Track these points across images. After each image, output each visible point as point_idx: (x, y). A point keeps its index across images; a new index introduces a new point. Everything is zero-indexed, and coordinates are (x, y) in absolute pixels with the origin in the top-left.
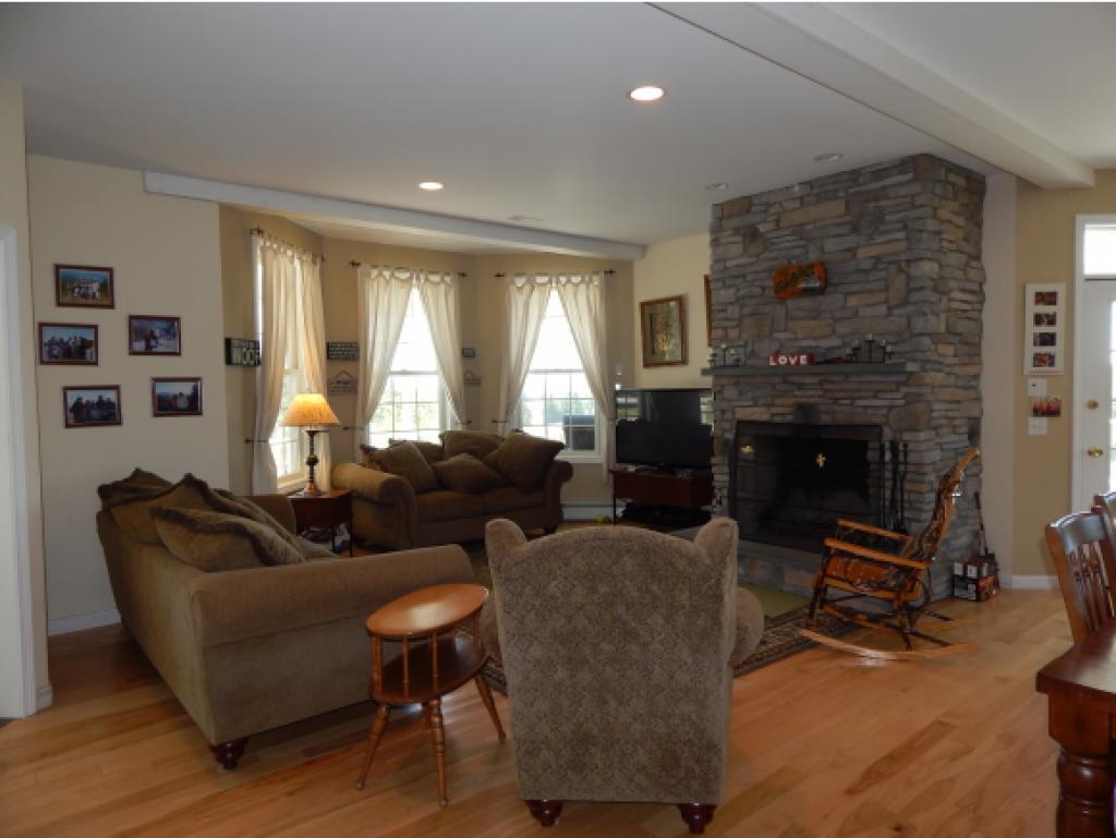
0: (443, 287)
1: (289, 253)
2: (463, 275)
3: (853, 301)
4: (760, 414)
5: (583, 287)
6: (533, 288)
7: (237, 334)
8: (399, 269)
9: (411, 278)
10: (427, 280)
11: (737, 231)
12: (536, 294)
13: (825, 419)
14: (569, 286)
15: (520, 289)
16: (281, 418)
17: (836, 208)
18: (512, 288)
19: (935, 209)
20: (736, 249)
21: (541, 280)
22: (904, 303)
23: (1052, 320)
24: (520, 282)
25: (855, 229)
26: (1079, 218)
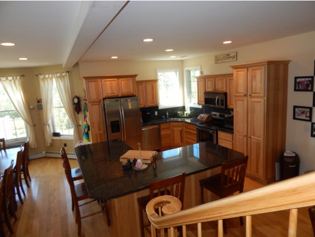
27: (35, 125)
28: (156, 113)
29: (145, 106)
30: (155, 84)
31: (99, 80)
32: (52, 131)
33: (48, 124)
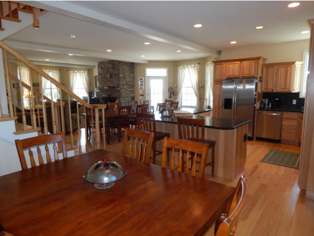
0: (56, 73)
1: (24, 68)
2: (60, 70)
3: (113, 79)
4: (104, 96)
5: (84, 73)
6: (74, 73)
7: (15, 83)
8: (47, 69)
9: (49, 71)
10: (53, 71)
11: (101, 67)
12: (75, 74)
13: (111, 96)
14: (81, 73)
15: (72, 73)
16: (24, 97)
17: (110, 65)
18: (70, 73)
19: (122, 67)
20: (101, 70)
21: (76, 71)
22: (118, 80)
23: (142, 82)
24: (72, 72)
25: (113, 69)
26: (146, 68)
27: (201, 99)
28: (294, 102)
29: (273, 90)
30: (290, 67)
31: (224, 63)
32: (208, 105)
33: (206, 99)
